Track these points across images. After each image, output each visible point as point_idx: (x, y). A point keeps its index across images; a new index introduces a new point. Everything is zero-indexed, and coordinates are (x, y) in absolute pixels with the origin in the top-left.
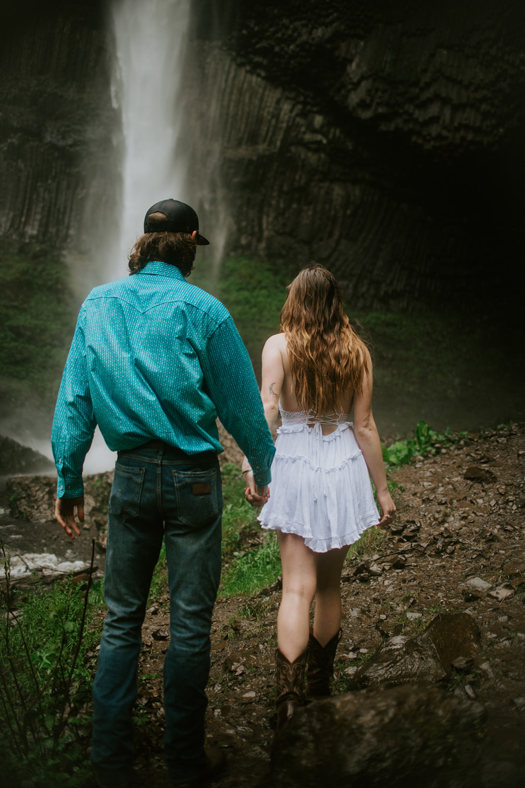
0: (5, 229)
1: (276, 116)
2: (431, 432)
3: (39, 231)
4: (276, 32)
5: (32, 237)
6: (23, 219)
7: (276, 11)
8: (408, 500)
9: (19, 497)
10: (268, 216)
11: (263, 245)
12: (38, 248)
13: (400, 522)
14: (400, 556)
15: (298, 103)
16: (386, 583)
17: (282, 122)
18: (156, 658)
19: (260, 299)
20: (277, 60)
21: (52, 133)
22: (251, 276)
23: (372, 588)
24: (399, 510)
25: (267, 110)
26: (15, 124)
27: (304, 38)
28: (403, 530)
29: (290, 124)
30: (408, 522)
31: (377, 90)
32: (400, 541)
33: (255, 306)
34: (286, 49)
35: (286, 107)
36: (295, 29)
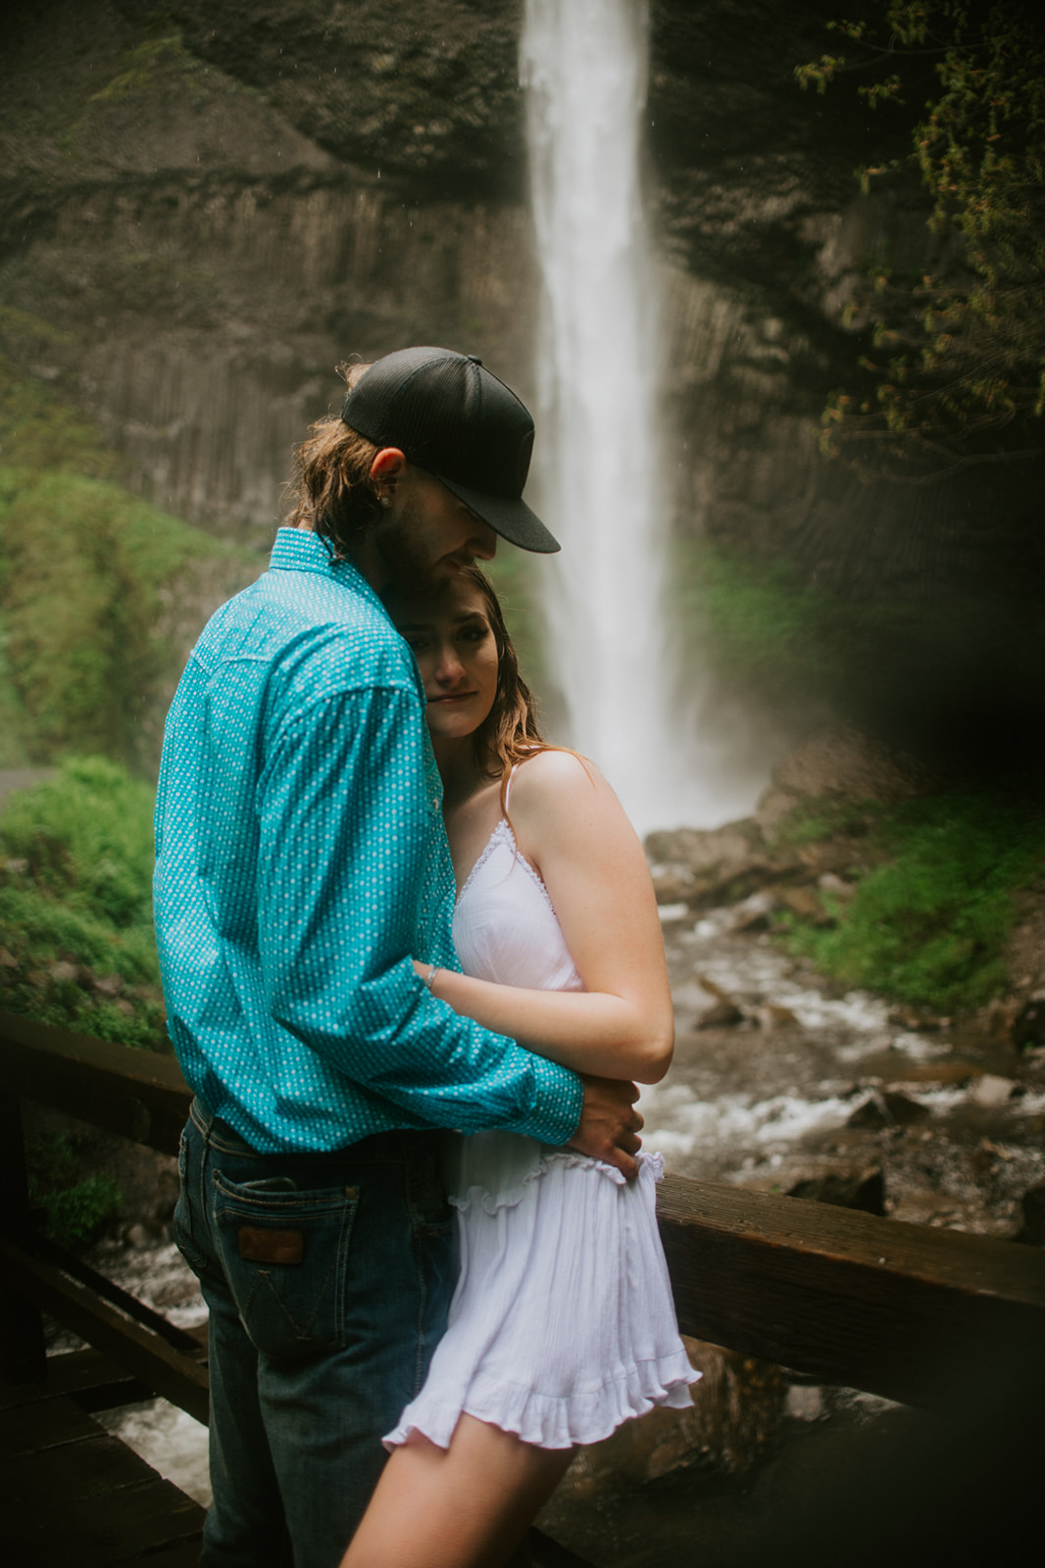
1: (707, 323)
4: (703, 205)
15: (739, 302)
20: (706, 244)
27: (749, 213)
29: (729, 334)
34: (720, 229)
35: (721, 309)
36: (734, 201)
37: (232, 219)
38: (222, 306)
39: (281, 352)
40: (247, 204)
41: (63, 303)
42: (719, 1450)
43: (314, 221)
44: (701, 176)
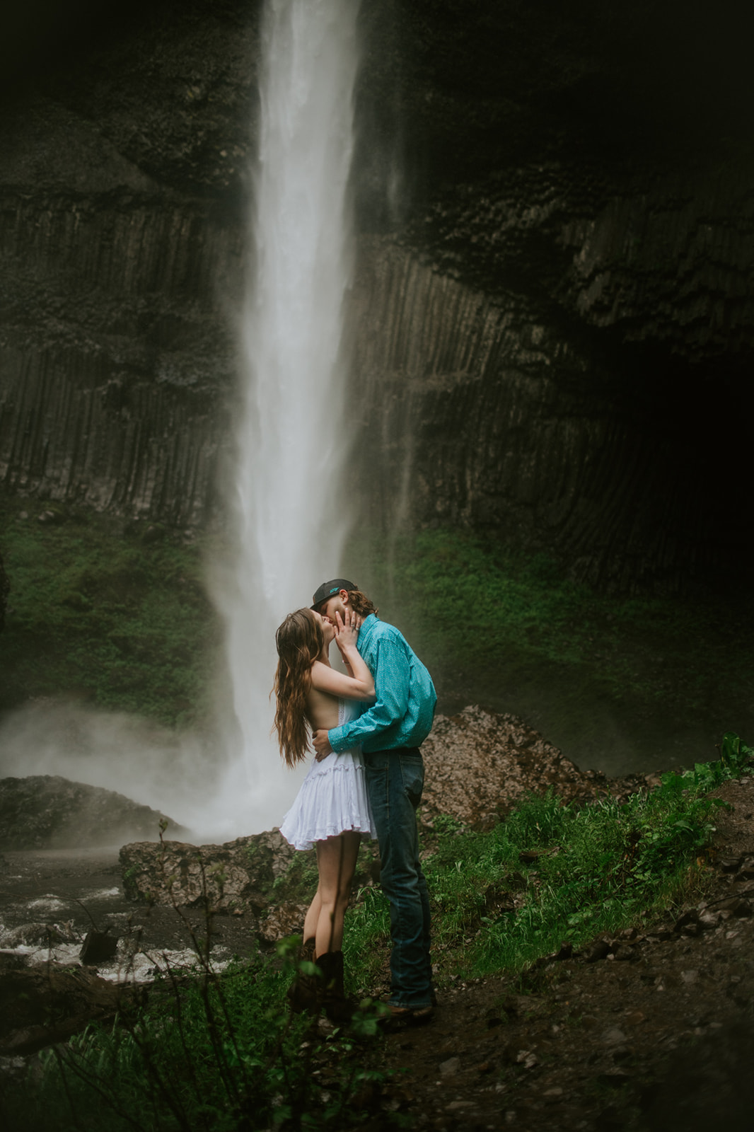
0: (106, 502)
1: (477, 330)
2: (745, 749)
3: (152, 504)
4: (472, 217)
5: (142, 512)
6: (130, 489)
7: (470, 189)
8: (740, 825)
9: (138, 871)
10: (473, 470)
11: (467, 511)
12: (151, 528)
13: (732, 855)
14: (741, 900)
15: (506, 311)
16: (730, 935)
17: (487, 339)
18: (395, 1055)
19: (467, 587)
20: (474, 254)
21: (168, 368)
22: (453, 557)
23: (710, 942)
24: (728, 839)
25: (464, 323)
26: (117, 359)
27: (512, 222)
28: (739, 865)
29: (498, 341)
30: (744, 854)
31: (618, 286)
32: (739, 879)
33: (461, 597)
34: (487, 238)
35: (491, 317)
36: (499, 211)
37: (62, 230)
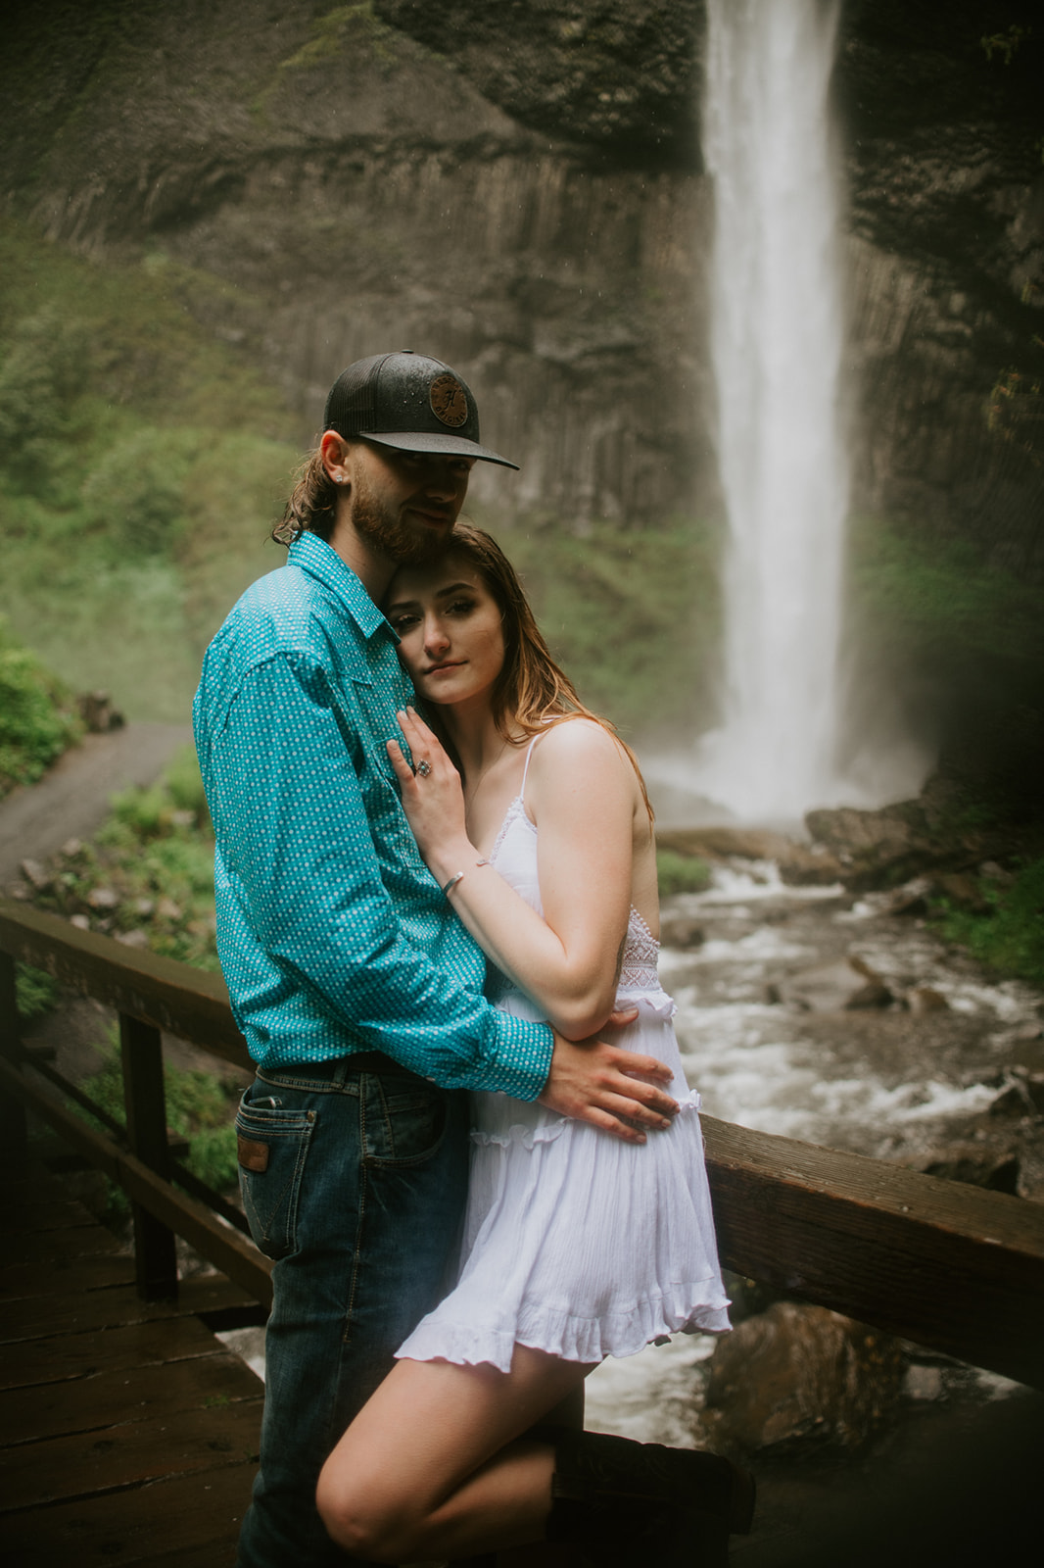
1: (891, 297)
3: (539, 491)
4: (891, 176)
5: (529, 502)
15: (924, 275)
17: (901, 306)
20: (893, 216)
21: (545, 340)
25: (875, 287)
26: (491, 331)
27: (938, 185)
29: (914, 308)
34: (908, 200)
35: (906, 282)
36: (923, 172)
37: (417, 185)
38: (404, 272)
39: (462, 319)
40: (433, 170)
41: (250, 266)
42: (833, 1422)
43: (499, 188)
44: (891, 146)
